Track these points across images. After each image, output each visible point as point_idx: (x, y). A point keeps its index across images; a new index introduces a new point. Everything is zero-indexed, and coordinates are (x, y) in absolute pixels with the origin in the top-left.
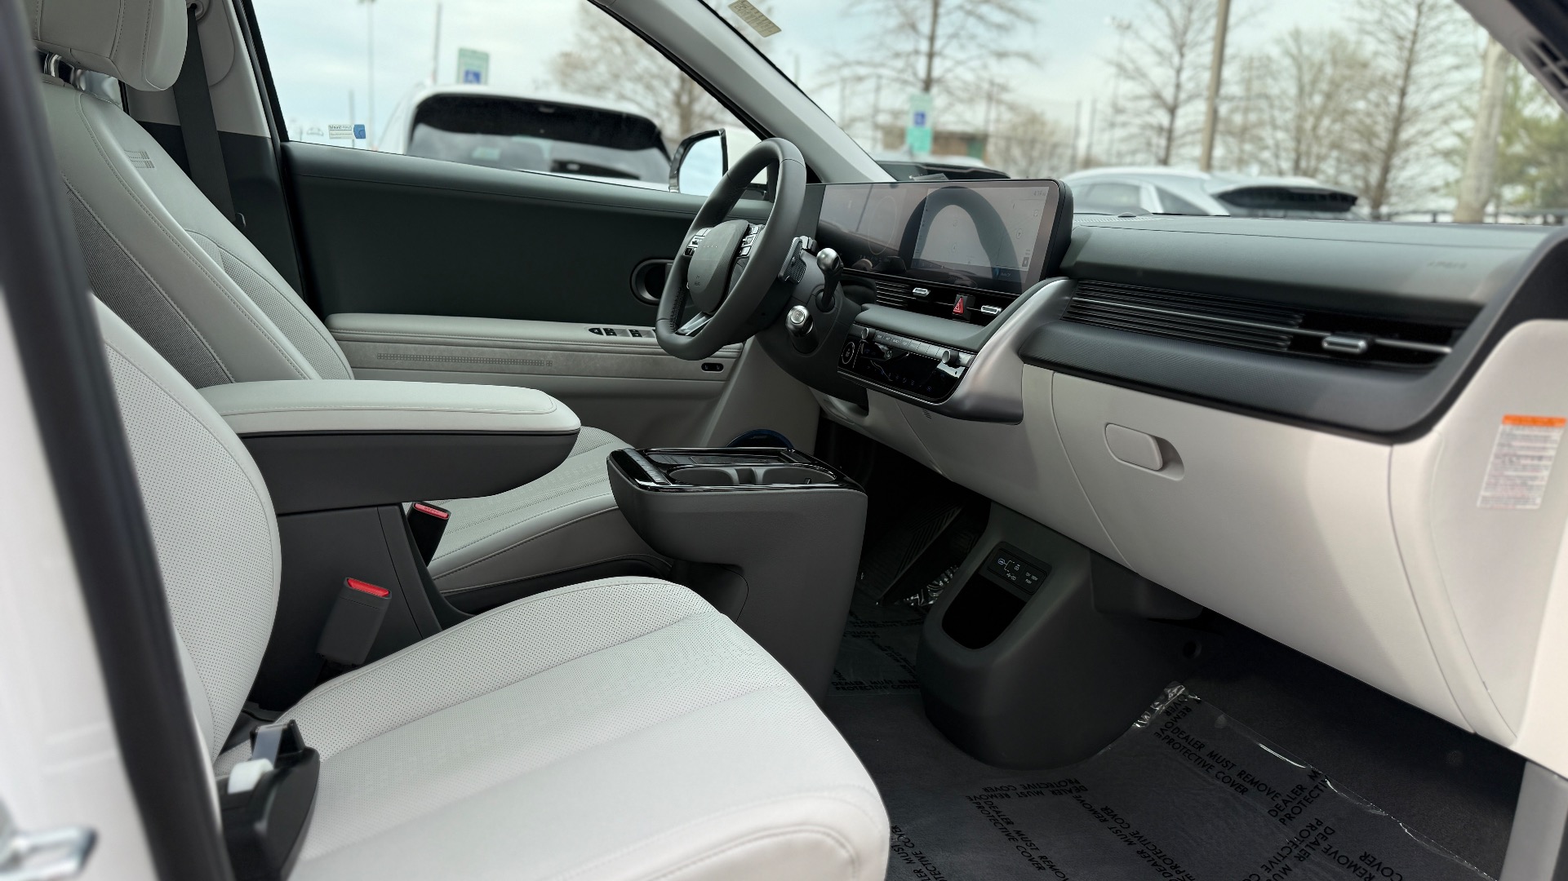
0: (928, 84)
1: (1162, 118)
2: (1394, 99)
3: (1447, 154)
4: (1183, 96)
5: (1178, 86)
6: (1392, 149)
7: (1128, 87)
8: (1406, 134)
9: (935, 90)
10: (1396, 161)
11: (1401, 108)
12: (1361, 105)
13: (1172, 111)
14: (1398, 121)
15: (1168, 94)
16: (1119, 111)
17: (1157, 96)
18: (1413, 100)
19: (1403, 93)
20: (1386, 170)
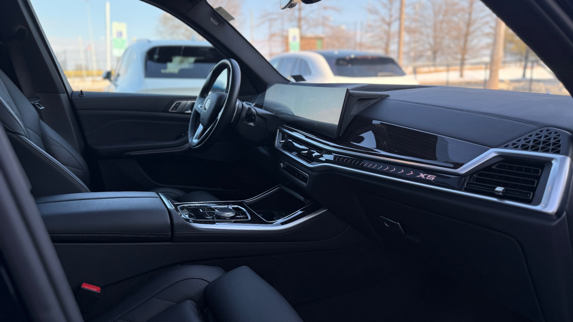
0: (300, 19)
1: (385, 27)
2: (467, 16)
3: (487, 35)
4: (393, 19)
5: (391, 16)
6: (467, 35)
7: (372, 17)
8: (472, 28)
9: (303, 22)
10: (469, 38)
11: (470, 19)
12: (455, 19)
13: (389, 24)
14: (469, 24)
15: (387, 19)
16: (370, 26)
17: (383, 20)
18: (474, 16)
19: (470, 14)
20: (466, 41)
